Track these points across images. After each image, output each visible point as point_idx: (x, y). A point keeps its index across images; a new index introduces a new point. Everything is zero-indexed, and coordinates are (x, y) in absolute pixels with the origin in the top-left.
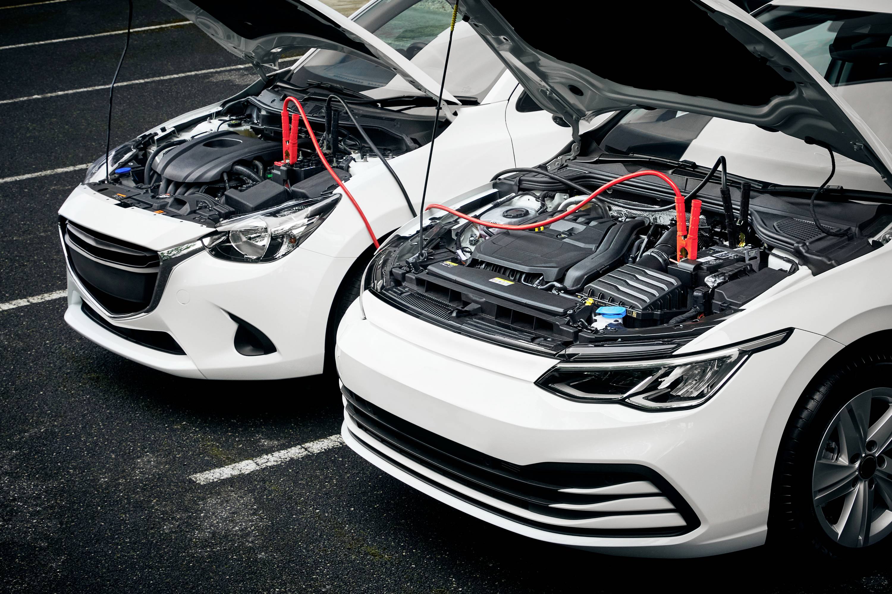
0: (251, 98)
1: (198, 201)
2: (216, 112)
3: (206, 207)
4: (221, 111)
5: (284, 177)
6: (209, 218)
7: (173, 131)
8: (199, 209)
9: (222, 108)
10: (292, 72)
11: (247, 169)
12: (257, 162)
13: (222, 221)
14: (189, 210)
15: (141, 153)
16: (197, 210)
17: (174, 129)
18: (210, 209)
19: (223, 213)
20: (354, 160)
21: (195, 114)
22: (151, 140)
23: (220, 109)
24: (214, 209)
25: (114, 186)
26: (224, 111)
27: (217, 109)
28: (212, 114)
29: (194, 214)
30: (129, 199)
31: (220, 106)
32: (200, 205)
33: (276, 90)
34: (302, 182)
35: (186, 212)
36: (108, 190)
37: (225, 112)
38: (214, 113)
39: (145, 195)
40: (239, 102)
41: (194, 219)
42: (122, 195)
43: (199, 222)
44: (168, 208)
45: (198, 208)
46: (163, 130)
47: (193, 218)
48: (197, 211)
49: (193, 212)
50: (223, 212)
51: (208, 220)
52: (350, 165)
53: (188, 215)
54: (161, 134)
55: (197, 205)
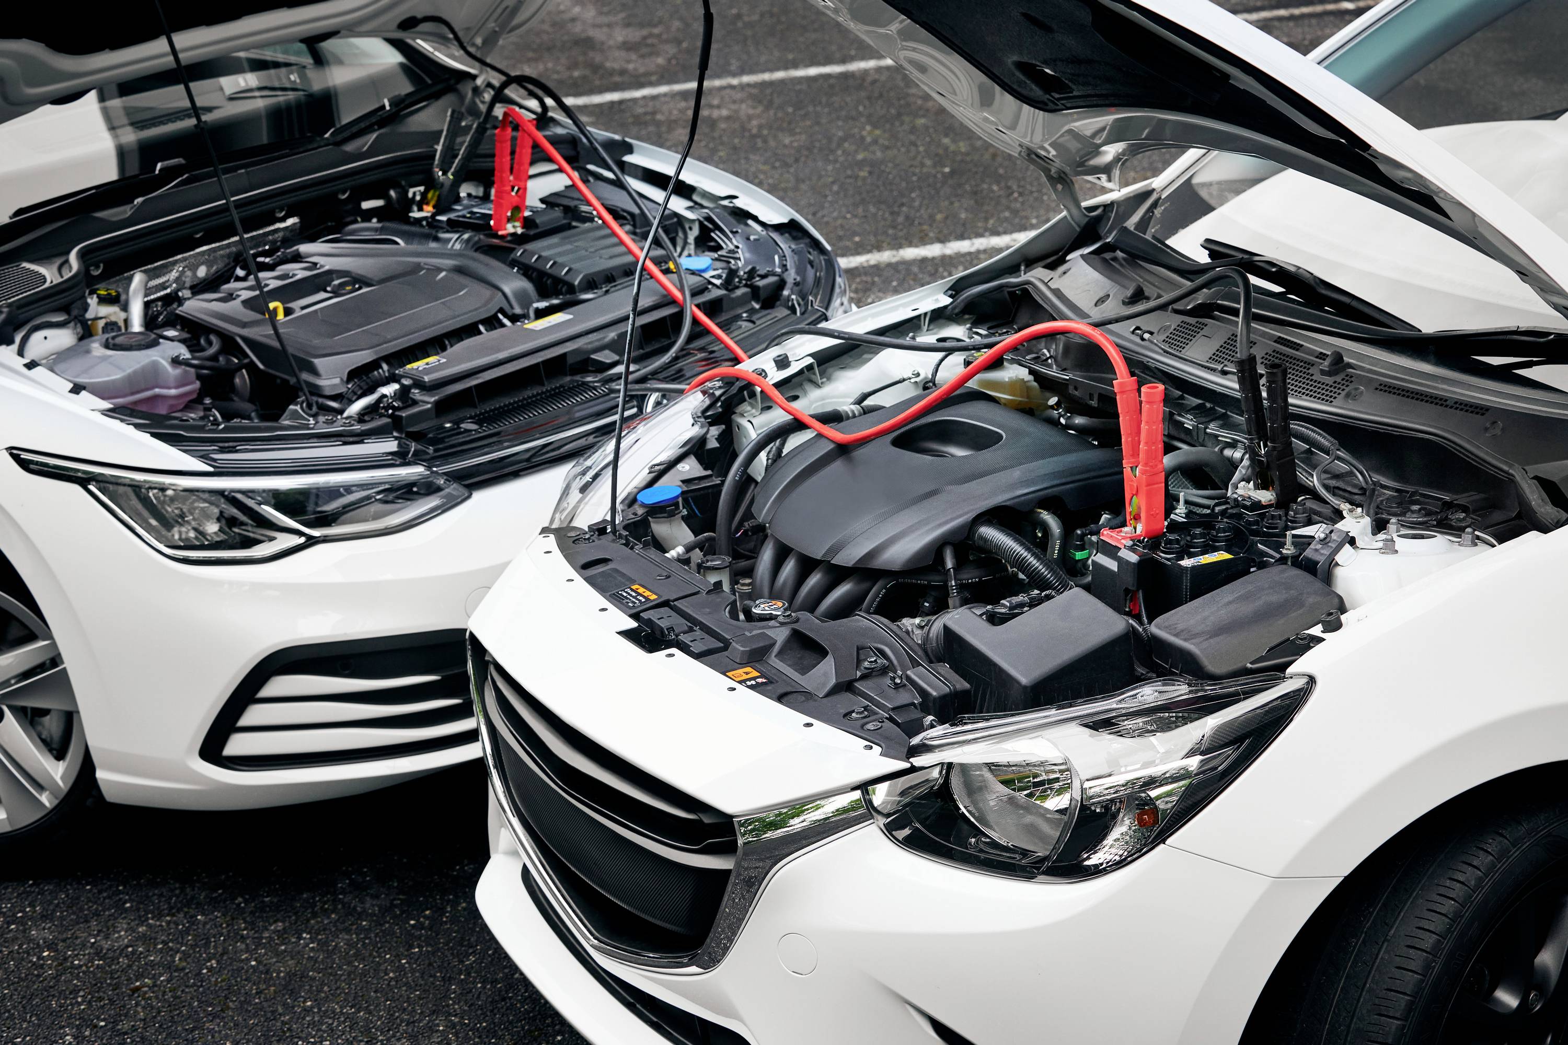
0: (1037, 275)
1: (863, 648)
2: (933, 311)
3: (884, 671)
4: (946, 307)
5: (1129, 581)
6: (891, 719)
7: (810, 368)
8: (864, 677)
9: (950, 300)
10: (1154, 196)
11: (1016, 540)
12: (1047, 517)
13: (932, 726)
14: (833, 681)
15: (715, 431)
16: (856, 680)
17: (810, 360)
18: (897, 681)
19: (935, 699)
20: (1352, 542)
21: (874, 316)
22: (745, 393)
23: (946, 300)
24: (909, 679)
25: (627, 550)
26: (954, 308)
27: (937, 300)
28: (919, 316)
29: (849, 695)
30: (665, 611)
31: (945, 293)
32: (866, 664)
33: (1108, 256)
34: (1184, 608)
35: (824, 685)
36: (610, 566)
37: (957, 311)
38: (926, 314)
39: (713, 597)
40: (1001, 287)
41: (845, 716)
42: (647, 593)
43: (859, 731)
44: (774, 660)
45: (859, 674)
46: (782, 363)
47: (843, 711)
48: (856, 684)
49: (845, 687)
50: (934, 694)
51: (888, 724)
52: (1338, 558)
53: (828, 695)
54: (776, 376)
55: (859, 662)
